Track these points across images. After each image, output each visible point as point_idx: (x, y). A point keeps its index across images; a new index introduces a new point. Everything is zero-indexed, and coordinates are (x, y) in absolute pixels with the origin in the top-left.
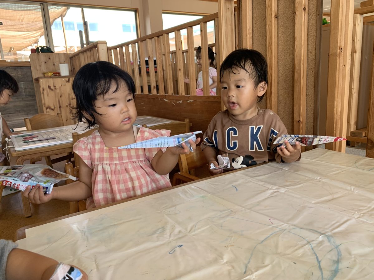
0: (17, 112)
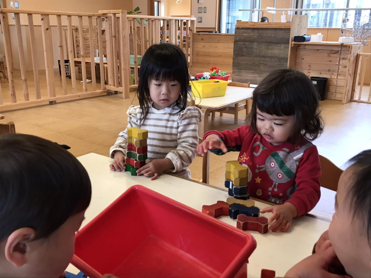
0: (247, 69)
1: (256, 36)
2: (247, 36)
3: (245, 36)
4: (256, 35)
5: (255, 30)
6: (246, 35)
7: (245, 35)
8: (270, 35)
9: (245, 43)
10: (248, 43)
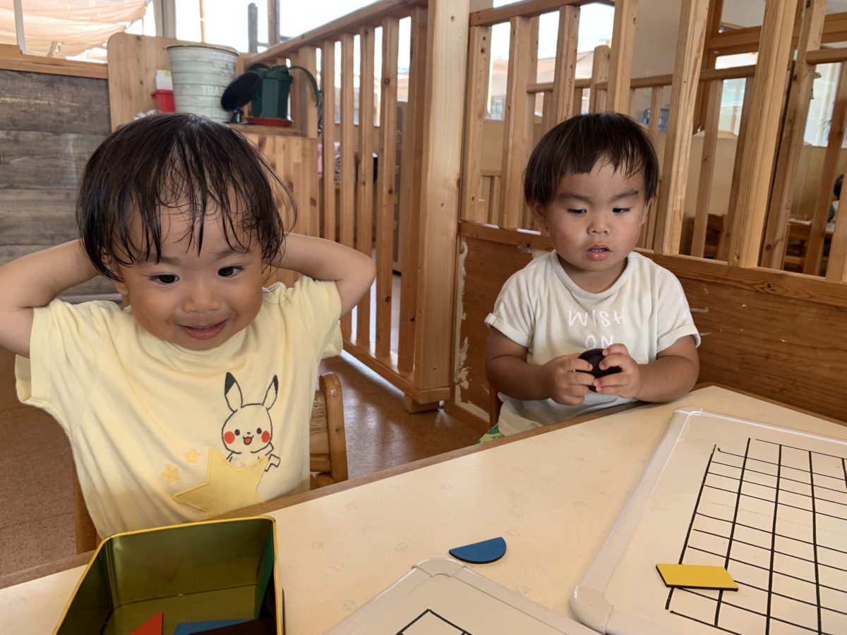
1: (66, 110)
2: (19, 105)
3: (12, 105)
4: (67, 103)
5: (61, 86)
6: (14, 100)
7: (8, 100)
9: (14, 133)
10: (31, 135)
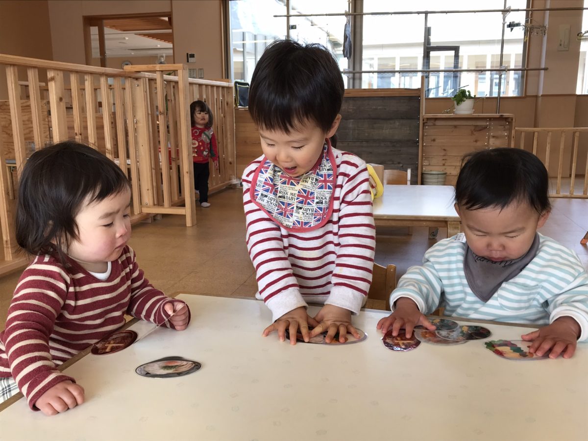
4: (351, 108)
8: (375, 107)
